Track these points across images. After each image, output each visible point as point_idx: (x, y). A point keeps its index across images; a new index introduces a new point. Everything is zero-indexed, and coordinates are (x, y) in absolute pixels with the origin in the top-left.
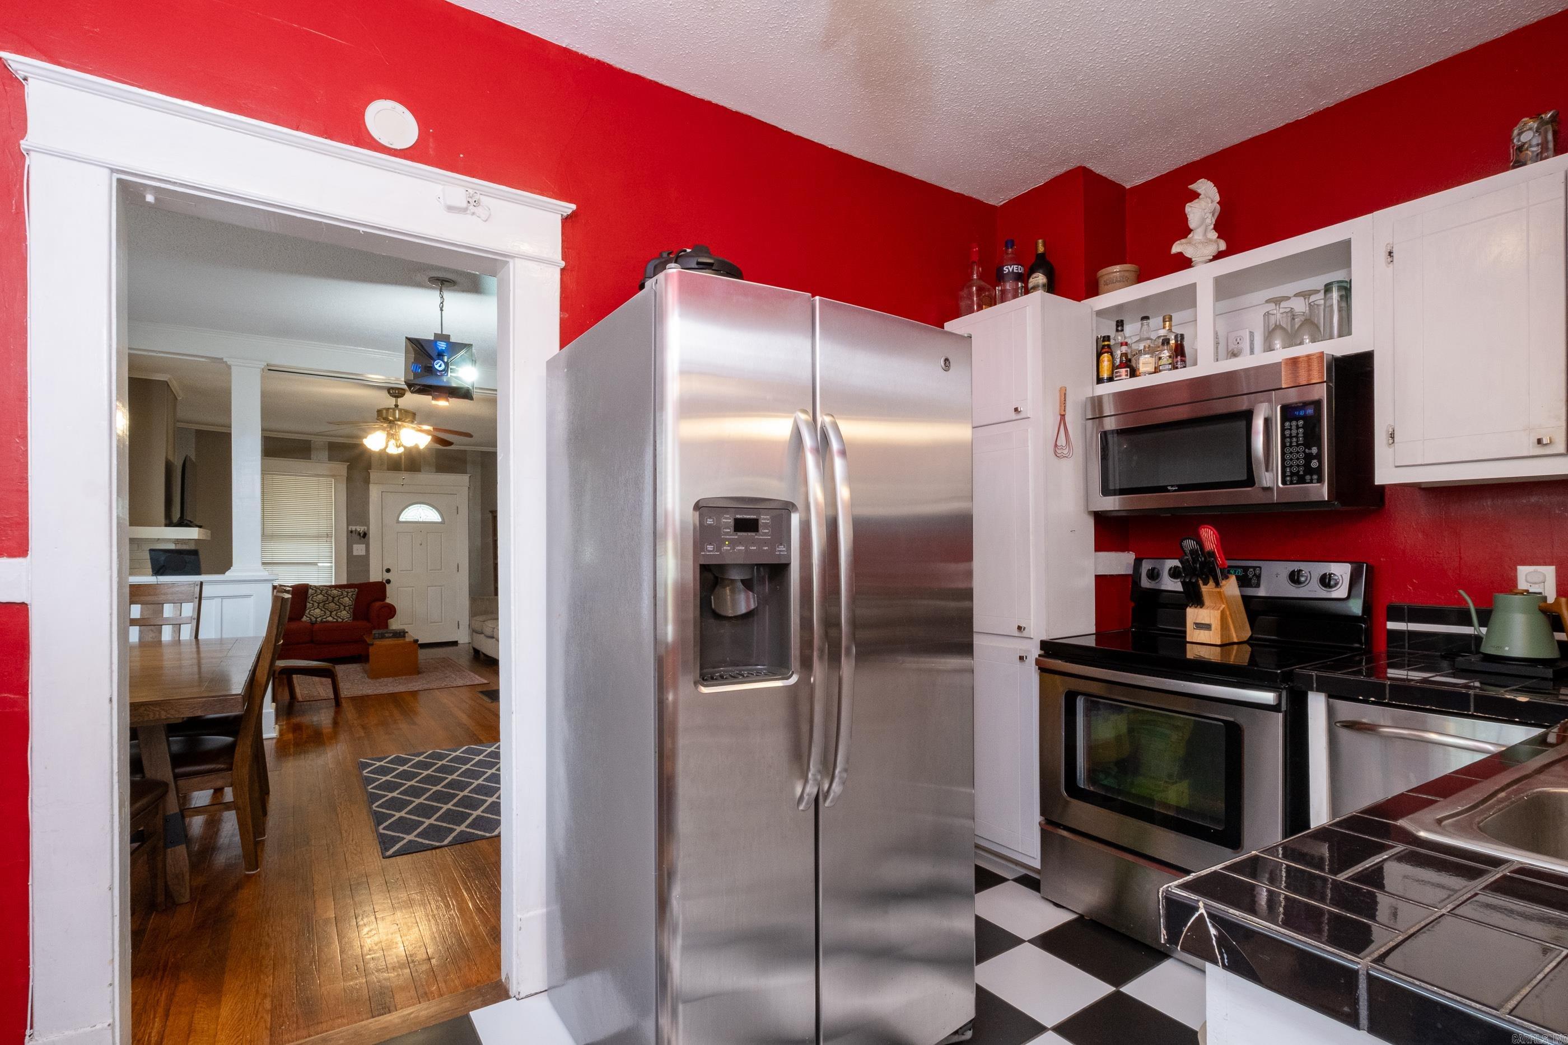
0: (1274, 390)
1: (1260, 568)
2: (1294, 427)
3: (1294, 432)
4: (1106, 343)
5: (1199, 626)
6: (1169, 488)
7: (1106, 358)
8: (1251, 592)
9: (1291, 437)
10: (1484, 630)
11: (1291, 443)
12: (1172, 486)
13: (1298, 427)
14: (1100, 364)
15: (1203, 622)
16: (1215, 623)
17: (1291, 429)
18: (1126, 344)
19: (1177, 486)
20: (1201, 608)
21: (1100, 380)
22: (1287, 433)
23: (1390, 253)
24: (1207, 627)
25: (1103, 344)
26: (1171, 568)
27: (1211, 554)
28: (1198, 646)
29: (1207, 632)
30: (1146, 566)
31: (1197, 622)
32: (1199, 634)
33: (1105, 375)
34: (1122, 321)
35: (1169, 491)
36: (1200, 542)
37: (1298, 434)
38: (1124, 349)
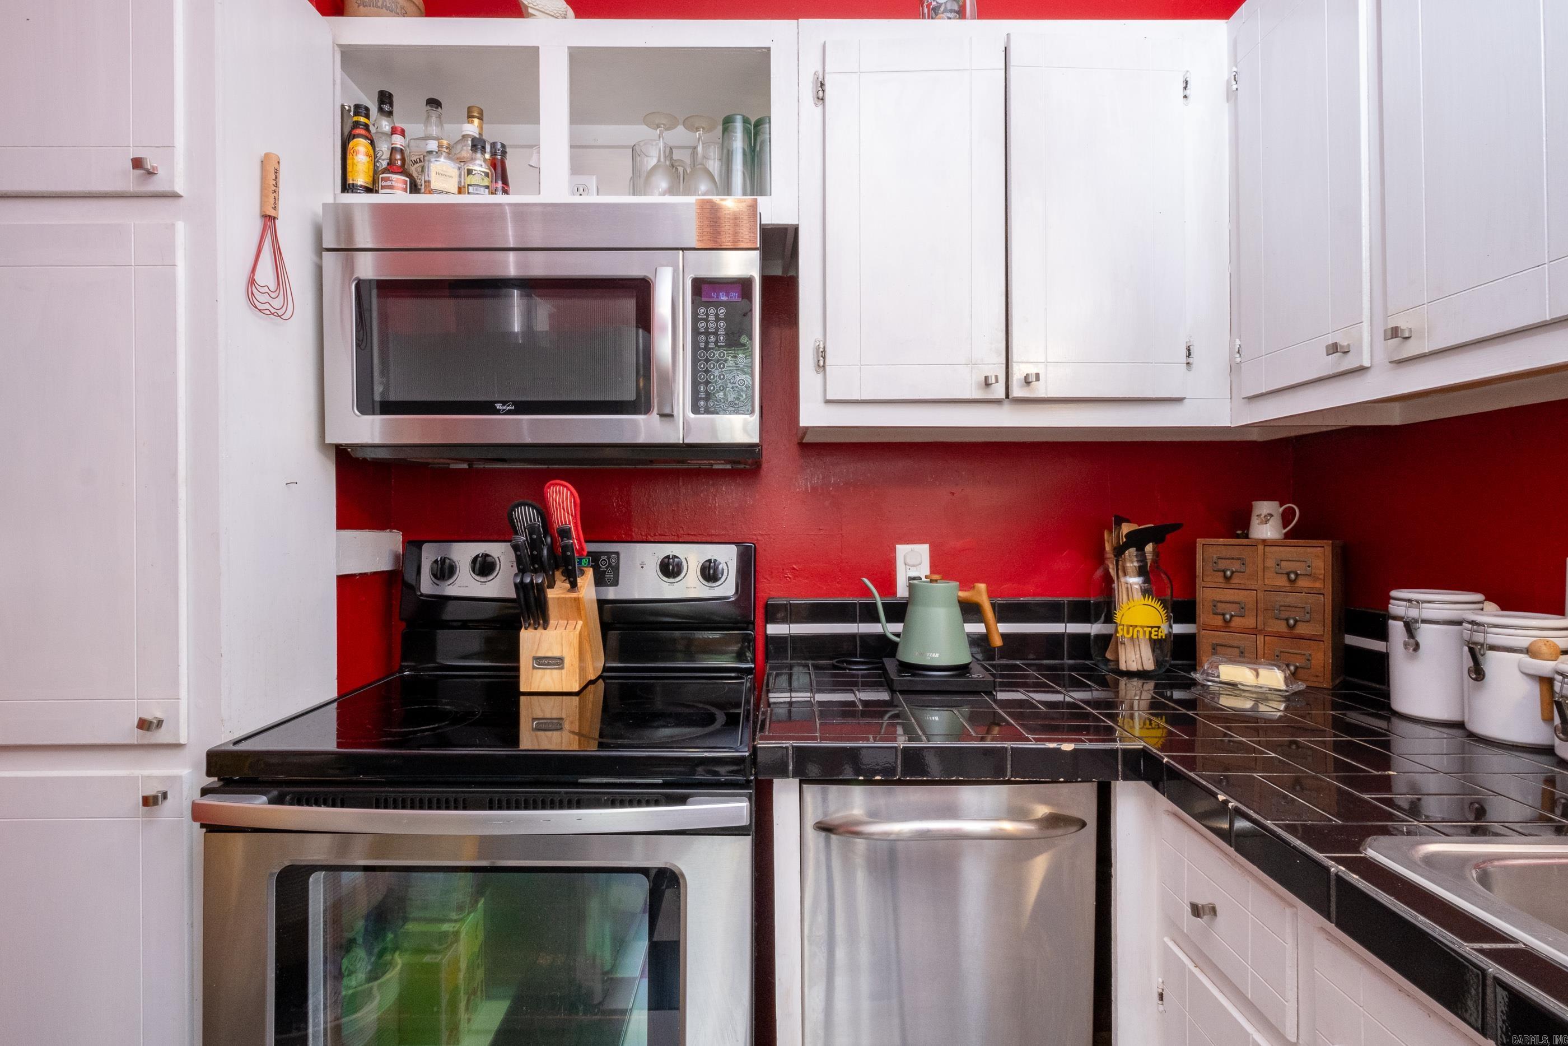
0: (683, 249)
1: (617, 554)
2: (712, 318)
3: (712, 326)
4: (363, 119)
5: (543, 662)
6: (499, 406)
7: (360, 147)
8: (611, 593)
9: (707, 333)
11: (707, 343)
12: (504, 403)
13: (718, 319)
14: (349, 157)
15: (549, 654)
16: (571, 659)
17: (707, 321)
18: (403, 133)
19: (514, 403)
20: (545, 629)
21: (346, 187)
22: (702, 325)
23: (822, 85)
24: (557, 662)
25: (356, 119)
26: (477, 556)
27: (565, 533)
28: (541, 698)
29: (555, 673)
30: (429, 554)
31: (540, 654)
32: (542, 678)
33: (360, 177)
34: (390, 96)
35: (497, 412)
37: (717, 329)
38: (398, 141)
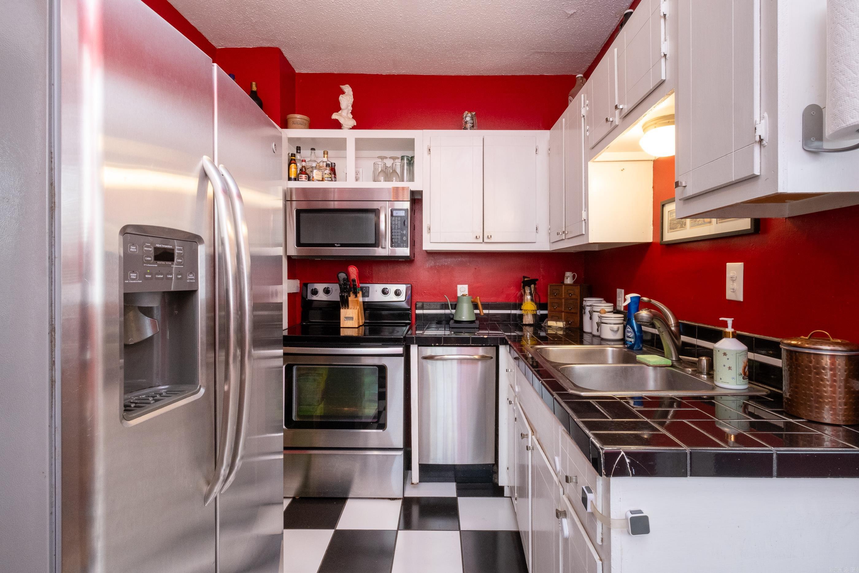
0: (388, 201)
1: (369, 287)
2: (396, 220)
3: (396, 222)
4: (293, 158)
5: (347, 318)
6: (336, 245)
7: (293, 166)
8: (367, 299)
9: (395, 225)
10: (453, 311)
11: (395, 227)
12: (337, 244)
13: (398, 221)
14: (290, 169)
15: (349, 316)
16: (355, 317)
17: (395, 221)
18: (305, 161)
19: (340, 244)
20: (348, 309)
21: (290, 179)
22: (394, 222)
23: (429, 150)
24: (352, 318)
25: (292, 158)
26: (325, 288)
27: (354, 281)
28: (347, 329)
29: (351, 322)
30: (310, 287)
31: (346, 316)
32: (347, 323)
33: (293, 176)
34: (300, 147)
35: (335, 247)
36: (348, 274)
37: (398, 223)
38: (304, 164)
